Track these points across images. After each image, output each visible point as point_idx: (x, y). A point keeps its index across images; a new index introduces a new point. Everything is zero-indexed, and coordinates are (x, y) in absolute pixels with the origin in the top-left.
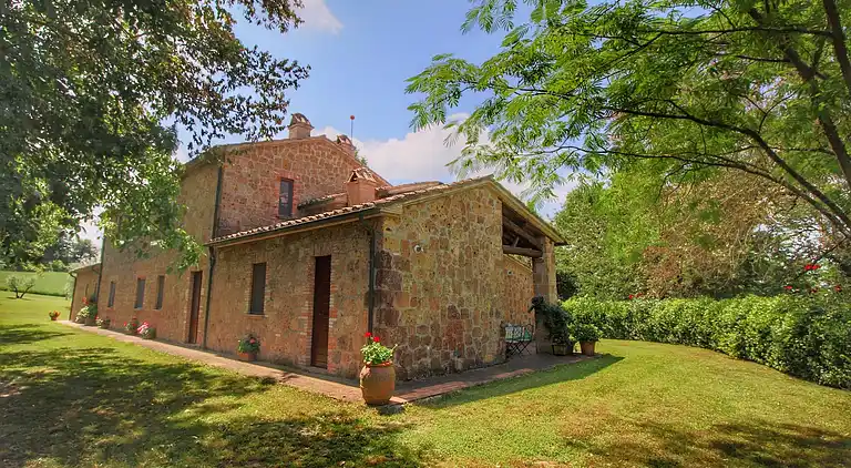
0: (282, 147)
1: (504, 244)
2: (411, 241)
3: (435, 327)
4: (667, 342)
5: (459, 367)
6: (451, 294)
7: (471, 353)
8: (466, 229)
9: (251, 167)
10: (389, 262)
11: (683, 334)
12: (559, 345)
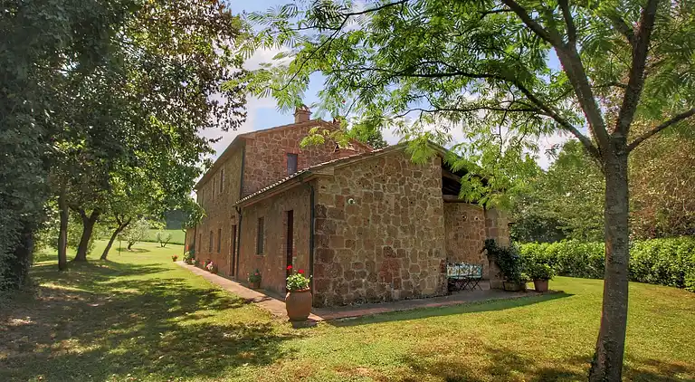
0: (287, 131)
1: (444, 193)
2: (345, 196)
3: (370, 264)
4: (647, 282)
5: (397, 297)
6: (387, 237)
7: (408, 285)
8: (402, 183)
9: (265, 147)
10: (324, 213)
11: (660, 274)
12: (508, 282)
